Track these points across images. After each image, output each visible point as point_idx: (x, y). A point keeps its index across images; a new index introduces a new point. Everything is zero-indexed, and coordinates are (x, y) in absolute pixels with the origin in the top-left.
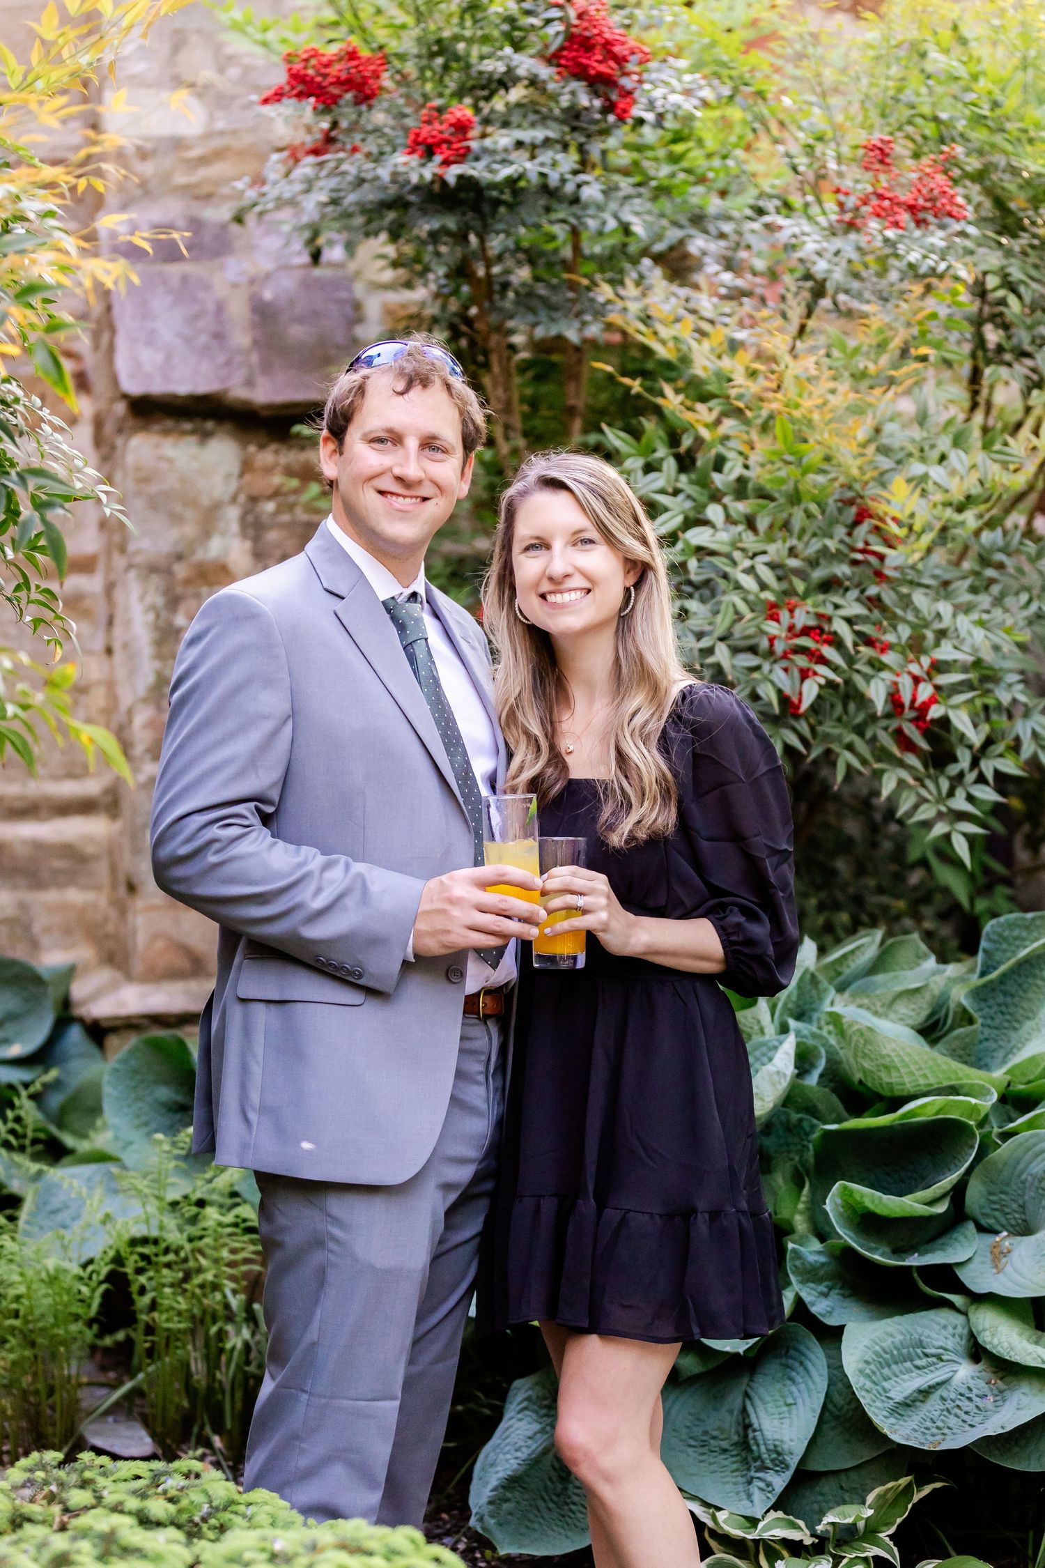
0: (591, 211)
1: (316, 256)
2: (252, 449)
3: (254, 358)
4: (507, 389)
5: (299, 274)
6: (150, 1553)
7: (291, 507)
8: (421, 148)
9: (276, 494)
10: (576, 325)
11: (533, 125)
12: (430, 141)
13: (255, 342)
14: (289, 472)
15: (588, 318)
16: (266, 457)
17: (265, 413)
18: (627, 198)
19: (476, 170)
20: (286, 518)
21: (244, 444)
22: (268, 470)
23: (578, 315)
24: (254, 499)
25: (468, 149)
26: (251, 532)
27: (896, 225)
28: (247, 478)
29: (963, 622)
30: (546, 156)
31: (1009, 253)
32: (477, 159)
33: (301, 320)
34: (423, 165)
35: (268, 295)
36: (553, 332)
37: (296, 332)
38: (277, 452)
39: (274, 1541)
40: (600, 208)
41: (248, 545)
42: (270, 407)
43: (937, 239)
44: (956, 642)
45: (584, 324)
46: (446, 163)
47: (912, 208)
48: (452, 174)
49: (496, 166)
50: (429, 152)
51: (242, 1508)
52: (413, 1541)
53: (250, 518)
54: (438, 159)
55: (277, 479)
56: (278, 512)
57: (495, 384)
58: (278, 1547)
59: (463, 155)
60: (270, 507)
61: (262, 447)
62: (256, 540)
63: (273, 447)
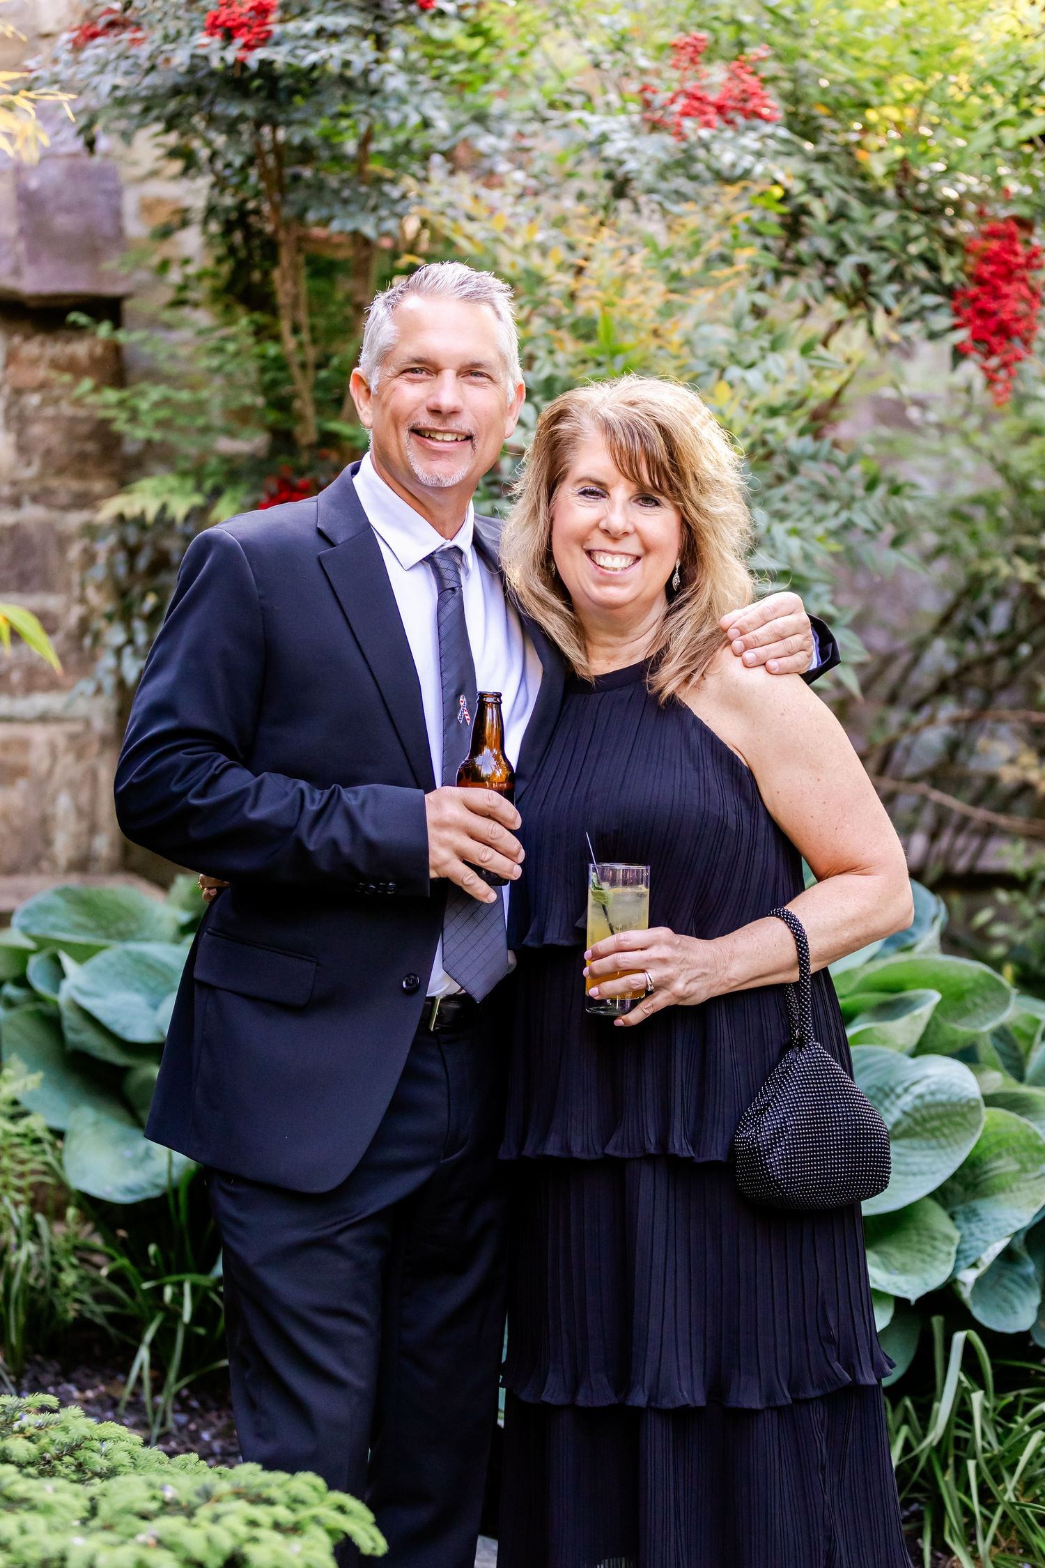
0: (393, 103)
1: (91, 144)
2: (17, 340)
3: (21, 247)
4: (295, 283)
5: (64, 163)
6: (40, 1505)
7: (56, 401)
8: (219, 31)
9: (42, 386)
10: (372, 220)
11: (335, 11)
12: (229, 23)
13: (21, 232)
14: (55, 365)
15: (384, 212)
16: (32, 348)
17: (33, 304)
18: (426, 92)
19: (279, 56)
20: (50, 411)
21: (10, 335)
22: (34, 362)
23: (375, 209)
24: (18, 392)
25: (269, 33)
26: (14, 425)
27: (708, 124)
28: (12, 369)
29: (779, 529)
30: (349, 42)
31: (808, 159)
32: (277, 44)
33: (68, 210)
34: (224, 48)
35: (33, 183)
36: (350, 226)
37: (63, 222)
38: (43, 344)
39: (162, 1488)
40: (402, 100)
41: (11, 438)
42: (39, 297)
43: (750, 141)
44: (771, 551)
45: (381, 219)
46: (248, 47)
47: (720, 109)
48: (254, 59)
49: (300, 52)
50: (229, 36)
51: (96, 1445)
52: (315, 1488)
53: (14, 412)
54: (239, 42)
55: (42, 373)
56: (44, 403)
57: (284, 278)
58: (169, 1494)
59: (265, 39)
60: (34, 400)
61: (27, 338)
62: (20, 433)
63: (38, 339)
